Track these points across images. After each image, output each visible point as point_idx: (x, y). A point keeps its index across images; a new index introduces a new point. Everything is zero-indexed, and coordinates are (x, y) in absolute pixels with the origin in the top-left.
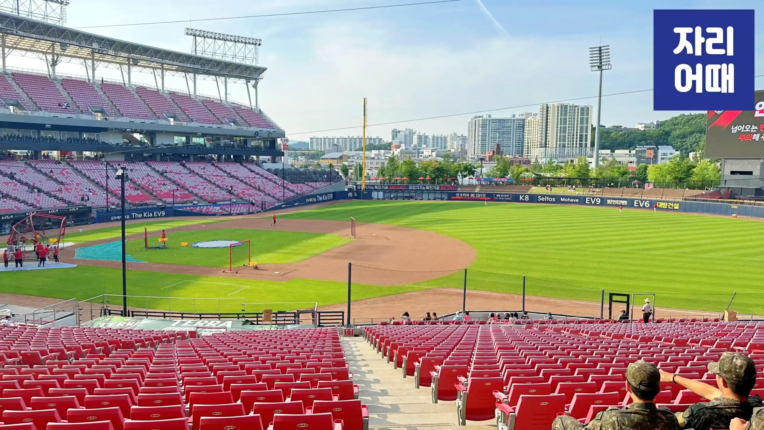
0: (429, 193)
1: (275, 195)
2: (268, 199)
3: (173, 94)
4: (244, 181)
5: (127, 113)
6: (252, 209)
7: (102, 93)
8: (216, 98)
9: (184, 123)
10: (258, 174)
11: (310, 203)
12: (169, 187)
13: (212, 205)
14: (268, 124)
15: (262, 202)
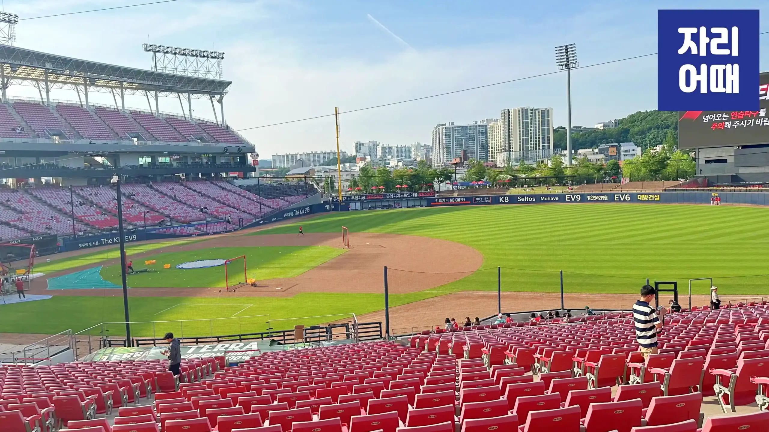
0: (408, 200)
1: (251, 212)
2: (245, 216)
3: (134, 113)
4: (217, 199)
5: (88, 135)
6: (230, 227)
7: (59, 115)
8: (180, 115)
9: (148, 142)
10: (230, 191)
11: (288, 218)
12: (138, 210)
13: (186, 226)
14: (237, 139)
15: (239, 219)
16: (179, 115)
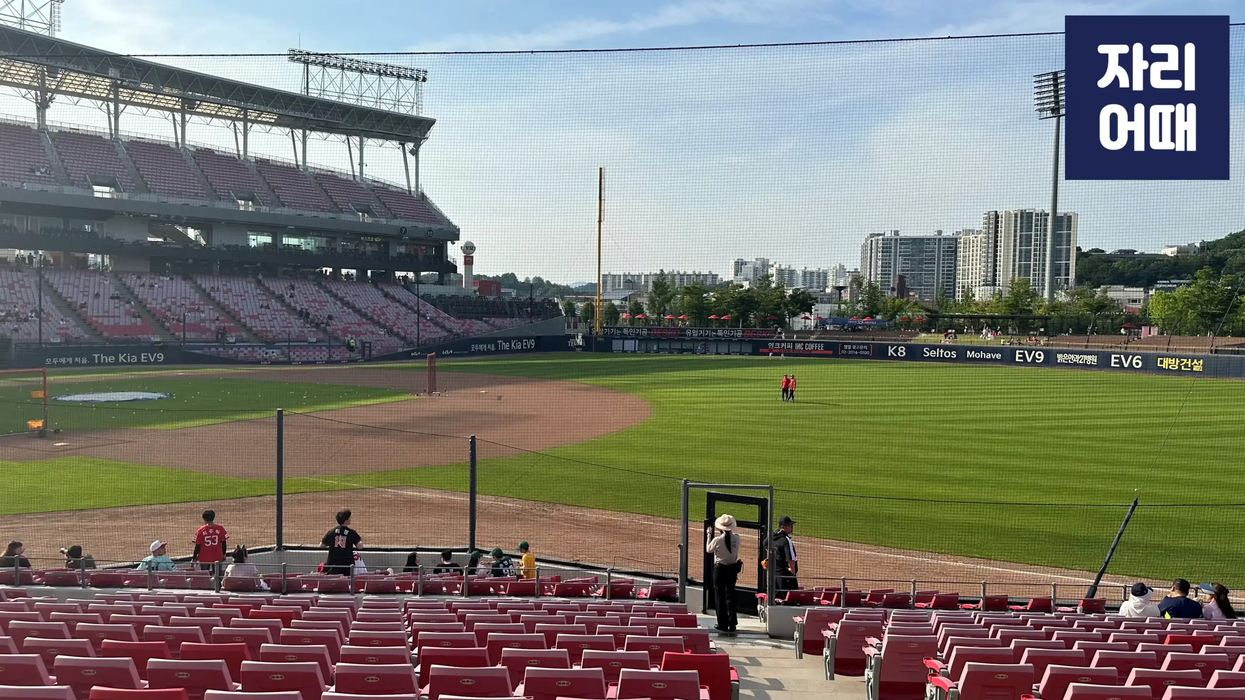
3: (263, 163)
5: (160, 189)
6: (343, 355)
8: (345, 172)
9: (264, 207)
11: (479, 353)
12: (203, 315)
16: (342, 171)
